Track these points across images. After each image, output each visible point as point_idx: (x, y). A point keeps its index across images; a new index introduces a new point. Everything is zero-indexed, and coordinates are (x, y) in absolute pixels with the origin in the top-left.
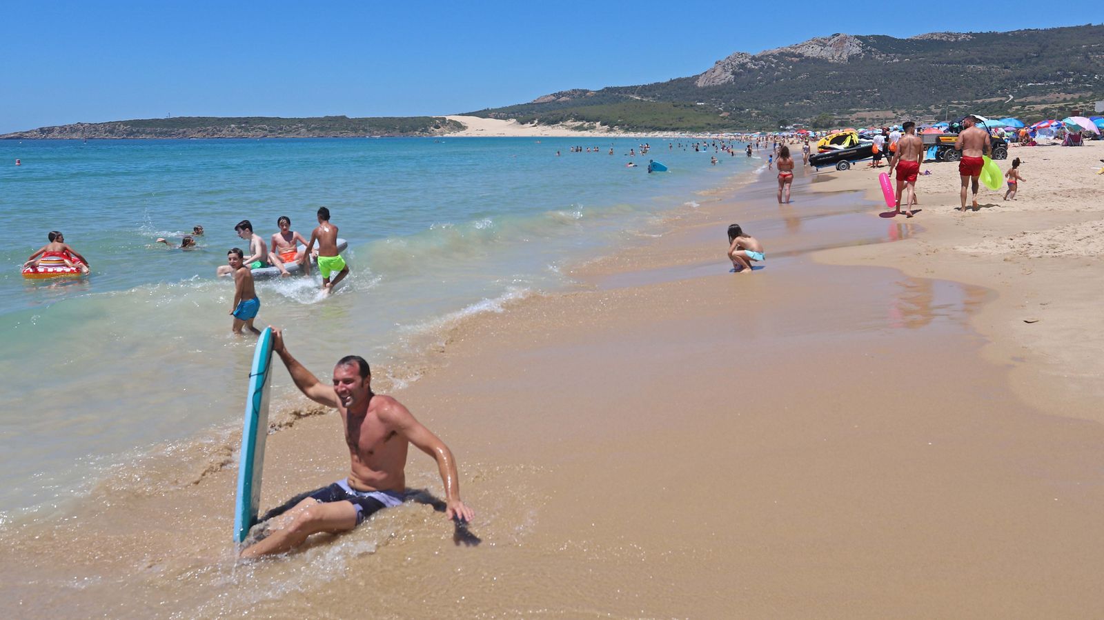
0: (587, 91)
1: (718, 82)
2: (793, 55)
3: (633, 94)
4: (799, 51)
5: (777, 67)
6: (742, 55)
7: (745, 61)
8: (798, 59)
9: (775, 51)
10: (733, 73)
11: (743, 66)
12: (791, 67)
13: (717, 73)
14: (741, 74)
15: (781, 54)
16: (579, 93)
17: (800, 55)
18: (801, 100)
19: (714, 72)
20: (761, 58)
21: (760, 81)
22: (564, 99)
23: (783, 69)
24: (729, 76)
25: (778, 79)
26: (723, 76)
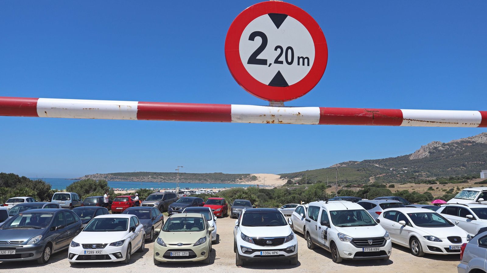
0: (356, 162)
1: (420, 157)
2: (470, 142)
3: (376, 163)
4: (473, 140)
5: (455, 149)
6: (436, 142)
7: (438, 146)
8: (471, 144)
9: (459, 140)
10: (429, 152)
11: (435, 148)
12: (464, 149)
13: (420, 152)
14: (434, 153)
15: (462, 142)
16: (352, 163)
17: (473, 142)
18: (459, 167)
19: (419, 152)
20: (448, 144)
21: (443, 156)
22: (344, 165)
23: (457, 150)
24: (427, 154)
25: (453, 155)
26: (424, 154)
